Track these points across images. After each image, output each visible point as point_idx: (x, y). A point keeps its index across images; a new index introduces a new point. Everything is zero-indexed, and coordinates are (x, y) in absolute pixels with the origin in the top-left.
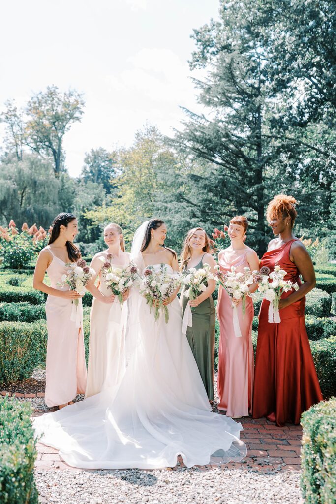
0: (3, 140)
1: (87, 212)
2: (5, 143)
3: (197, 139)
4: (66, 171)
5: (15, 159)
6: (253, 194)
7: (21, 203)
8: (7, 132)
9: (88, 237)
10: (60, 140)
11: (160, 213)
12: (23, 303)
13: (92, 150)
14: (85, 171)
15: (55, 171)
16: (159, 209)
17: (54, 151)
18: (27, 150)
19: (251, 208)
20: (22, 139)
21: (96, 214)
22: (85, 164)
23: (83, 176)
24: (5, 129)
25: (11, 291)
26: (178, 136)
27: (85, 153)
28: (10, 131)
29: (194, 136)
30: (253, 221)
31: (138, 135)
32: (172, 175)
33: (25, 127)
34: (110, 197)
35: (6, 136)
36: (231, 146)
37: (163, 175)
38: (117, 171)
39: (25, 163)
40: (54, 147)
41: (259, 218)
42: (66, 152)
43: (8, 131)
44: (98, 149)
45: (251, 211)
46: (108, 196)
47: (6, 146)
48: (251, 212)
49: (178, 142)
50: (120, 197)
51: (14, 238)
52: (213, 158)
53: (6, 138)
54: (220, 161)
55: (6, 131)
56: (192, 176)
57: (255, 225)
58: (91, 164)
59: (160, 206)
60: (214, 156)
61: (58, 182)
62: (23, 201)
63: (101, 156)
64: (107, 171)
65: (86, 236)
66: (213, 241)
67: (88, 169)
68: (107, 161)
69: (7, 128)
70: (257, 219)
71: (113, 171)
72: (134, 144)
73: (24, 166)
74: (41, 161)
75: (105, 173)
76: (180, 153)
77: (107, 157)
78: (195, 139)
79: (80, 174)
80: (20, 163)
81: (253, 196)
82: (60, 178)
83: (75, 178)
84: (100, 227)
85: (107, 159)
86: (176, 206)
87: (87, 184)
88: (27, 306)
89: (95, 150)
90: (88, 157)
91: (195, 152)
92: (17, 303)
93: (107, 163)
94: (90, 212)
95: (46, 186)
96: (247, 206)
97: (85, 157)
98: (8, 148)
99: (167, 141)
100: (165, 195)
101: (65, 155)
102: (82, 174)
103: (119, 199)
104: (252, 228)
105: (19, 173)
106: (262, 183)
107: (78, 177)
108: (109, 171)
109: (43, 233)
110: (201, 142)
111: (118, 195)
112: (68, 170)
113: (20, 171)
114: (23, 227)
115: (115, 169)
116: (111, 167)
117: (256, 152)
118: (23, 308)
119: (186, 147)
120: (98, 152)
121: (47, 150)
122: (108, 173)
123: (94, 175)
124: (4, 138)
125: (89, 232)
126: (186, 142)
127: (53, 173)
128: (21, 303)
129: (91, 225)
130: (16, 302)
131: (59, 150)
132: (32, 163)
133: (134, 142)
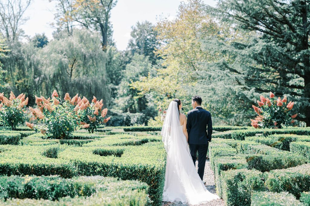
0: (54, 16)
1: (133, 83)
2: (57, 19)
3: (240, 8)
4: (113, 44)
5: (66, 34)
6: (298, 61)
7: (71, 75)
8: (58, 10)
9: (135, 107)
10: (107, 14)
11: (204, 82)
12: (54, 176)
13: (138, 23)
14: (131, 45)
15: (103, 45)
16: (203, 78)
17: (101, 26)
18: (77, 26)
19: (297, 75)
20: (72, 16)
21: (142, 84)
22: (132, 38)
23: (130, 49)
24: (56, 6)
25: (44, 163)
26: (220, 5)
27: (132, 27)
28: (61, 8)
29: (237, 5)
30: (300, 87)
31: (181, 7)
32: (215, 44)
33: (74, 4)
34: (156, 68)
35: (56, 12)
36: (276, 13)
37: (207, 44)
38: (162, 43)
39: (75, 38)
40: (102, 22)
41: (305, 84)
42: (113, 26)
43: (59, 8)
44: (144, 23)
45: (297, 77)
46: (154, 66)
47: (57, 22)
48: (297, 79)
49: (220, 11)
50: (165, 68)
51: (57, 109)
52: (257, 26)
53: (56, 15)
54: (264, 29)
55: (57, 8)
56: (236, 45)
57: (300, 92)
58: (138, 37)
59: (204, 75)
60: (258, 24)
61: (106, 55)
62: (73, 74)
63: (147, 29)
64: (153, 44)
65: (133, 106)
66: (259, 109)
67: (135, 42)
68: (153, 34)
69: (58, 5)
70: (304, 86)
71: (157, 43)
72: (177, 16)
73: (74, 40)
74: (89, 36)
75: (150, 46)
76: (223, 23)
77: (152, 31)
78: (239, 8)
79: (127, 47)
80: (70, 38)
81: (299, 62)
82: (108, 51)
83: (122, 51)
84: (146, 97)
85: (152, 32)
86: (220, 74)
87: (134, 57)
88: (57, 180)
89: (141, 23)
90: (135, 31)
91: (238, 21)
92: (47, 177)
93: (152, 36)
94: (135, 83)
95: (94, 59)
96: (293, 73)
97: (132, 30)
98: (58, 24)
99: (210, 11)
100: (208, 64)
101: (112, 29)
102: (129, 47)
103: (164, 69)
104: (299, 95)
105: (70, 46)
106: (308, 49)
107: (125, 50)
108: (155, 44)
109: (85, 102)
110: (245, 11)
111: (163, 66)
112: (116, 44)
113: (70, 45)
114: (65, 97)
115: (160, 41)
116: (156, 40)
117: (301, 18)
118: (53, 182)
119: (230, 15)
120: (144, 26)
121: (95, 24)
122: (154, 45)
123: (140, 47)
124: (54, 15)
125: (136, 102)
126: (228, 10)
127: (101, 46)
128: (51, 176)
129: (137, 95)
130: (46, 175)
131: (106, 24)
132: (81, 38)
133: (177, 14)
